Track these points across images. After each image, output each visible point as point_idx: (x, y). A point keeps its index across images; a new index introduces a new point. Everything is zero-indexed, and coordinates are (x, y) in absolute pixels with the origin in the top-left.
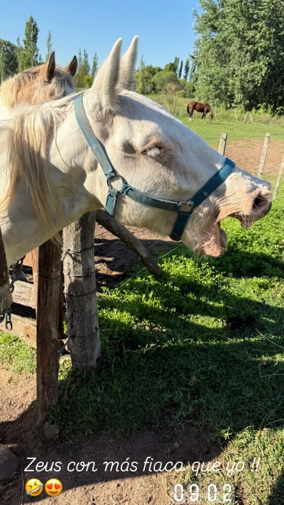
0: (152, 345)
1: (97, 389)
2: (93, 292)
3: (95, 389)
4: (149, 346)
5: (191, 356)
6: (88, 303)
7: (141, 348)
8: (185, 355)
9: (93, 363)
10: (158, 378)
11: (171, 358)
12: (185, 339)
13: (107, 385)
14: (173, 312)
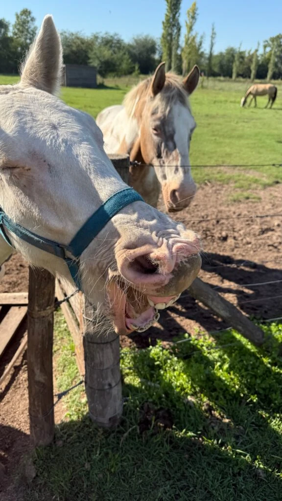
0: (190, 434)
1: (96, 451)
2: (107, 343)
3: (94, 451)
4: (186, 433)
5: (229, 478)
6: (98, 352)
7: (174, 429)
8: (221, 472)
9: (105, 420)
10: (167, 482)
11: (201, 465)
12: (239, 449)
13: (107, 454)
14: (252, 401)
